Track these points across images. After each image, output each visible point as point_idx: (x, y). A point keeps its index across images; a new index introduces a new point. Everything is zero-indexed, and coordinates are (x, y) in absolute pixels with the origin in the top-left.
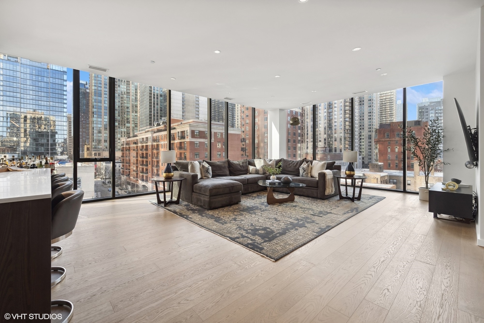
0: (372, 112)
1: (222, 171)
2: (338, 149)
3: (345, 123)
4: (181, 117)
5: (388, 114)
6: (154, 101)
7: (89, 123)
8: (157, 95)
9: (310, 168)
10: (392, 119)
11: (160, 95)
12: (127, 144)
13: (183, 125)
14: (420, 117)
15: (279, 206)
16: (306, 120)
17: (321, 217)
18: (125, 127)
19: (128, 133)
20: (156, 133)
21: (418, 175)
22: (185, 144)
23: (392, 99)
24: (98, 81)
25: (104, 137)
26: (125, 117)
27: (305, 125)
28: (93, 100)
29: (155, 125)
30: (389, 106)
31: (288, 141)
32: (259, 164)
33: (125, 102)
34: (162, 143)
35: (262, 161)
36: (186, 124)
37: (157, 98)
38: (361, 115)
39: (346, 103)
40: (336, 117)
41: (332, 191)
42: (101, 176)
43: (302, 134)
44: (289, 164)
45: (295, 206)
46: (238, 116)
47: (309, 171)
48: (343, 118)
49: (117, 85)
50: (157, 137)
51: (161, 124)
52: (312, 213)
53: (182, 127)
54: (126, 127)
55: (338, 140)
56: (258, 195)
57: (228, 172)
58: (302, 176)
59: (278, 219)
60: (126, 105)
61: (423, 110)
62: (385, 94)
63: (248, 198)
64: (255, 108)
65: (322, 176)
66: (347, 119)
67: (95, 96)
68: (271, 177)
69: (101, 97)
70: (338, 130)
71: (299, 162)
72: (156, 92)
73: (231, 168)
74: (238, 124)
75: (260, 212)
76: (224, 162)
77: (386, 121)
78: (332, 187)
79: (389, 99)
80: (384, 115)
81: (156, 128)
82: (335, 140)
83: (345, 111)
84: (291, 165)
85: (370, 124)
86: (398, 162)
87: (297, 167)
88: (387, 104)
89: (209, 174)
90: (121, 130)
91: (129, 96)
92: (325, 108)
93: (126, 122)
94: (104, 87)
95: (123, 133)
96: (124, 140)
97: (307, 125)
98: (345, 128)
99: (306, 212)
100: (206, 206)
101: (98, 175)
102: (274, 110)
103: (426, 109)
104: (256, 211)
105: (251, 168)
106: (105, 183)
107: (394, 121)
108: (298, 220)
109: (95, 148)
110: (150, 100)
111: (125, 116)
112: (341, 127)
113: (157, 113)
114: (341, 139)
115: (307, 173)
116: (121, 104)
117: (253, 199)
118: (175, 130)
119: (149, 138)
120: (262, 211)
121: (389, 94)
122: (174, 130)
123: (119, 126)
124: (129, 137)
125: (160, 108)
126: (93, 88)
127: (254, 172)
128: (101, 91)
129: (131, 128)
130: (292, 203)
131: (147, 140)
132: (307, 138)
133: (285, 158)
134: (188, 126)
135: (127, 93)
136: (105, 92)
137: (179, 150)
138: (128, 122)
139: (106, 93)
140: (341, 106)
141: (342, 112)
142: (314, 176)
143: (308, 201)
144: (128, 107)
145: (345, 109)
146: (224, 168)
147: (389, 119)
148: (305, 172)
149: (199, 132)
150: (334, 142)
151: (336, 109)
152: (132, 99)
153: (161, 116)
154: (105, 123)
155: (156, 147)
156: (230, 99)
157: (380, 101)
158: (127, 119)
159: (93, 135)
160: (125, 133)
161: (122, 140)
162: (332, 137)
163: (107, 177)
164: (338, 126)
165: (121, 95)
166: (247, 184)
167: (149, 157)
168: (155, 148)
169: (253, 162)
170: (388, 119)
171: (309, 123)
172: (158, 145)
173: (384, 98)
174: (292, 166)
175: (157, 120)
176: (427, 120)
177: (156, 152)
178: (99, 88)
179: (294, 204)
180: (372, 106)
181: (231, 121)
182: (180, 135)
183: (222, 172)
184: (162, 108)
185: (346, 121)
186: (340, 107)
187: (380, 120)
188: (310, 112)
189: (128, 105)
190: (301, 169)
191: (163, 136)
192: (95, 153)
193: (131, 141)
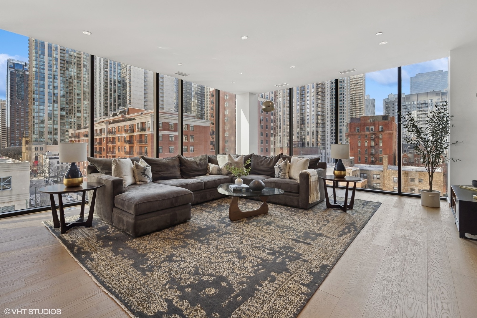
0: (343, 107)
1: (168, 172)
2: (311, 143)
3: (317, 116)
4: (143, 106)
5: (358, 108)
6: (111, 88)
7: (29, 111)
8: (115, 81)
9: (288, 166)
10: (362, 113)
11: (118, 81)
12: (76, 137)
13: (144, 115)
14: (386, 112)
15: (247, 223)
16: (279, 113)
17: (309, 244)
18: (74, 117)
19: (79, 124)
20: (111, 124)
21: (387, 169)
22: (146, 136)
23: (361, 93)
24: (40, 61)
25: (48, 128)
26: (74, 105)
27: (277, 118)
28: (34, 84)
29: (111, 115)
30: (358, 101)
31: (261, 134)
32: (222, 161)
33: (75, 88)
34: (119, 136)
35: (227, 157)
36: (147, 115)
37: (115, 85)
38: (332, 109)
39: (318, 96)
40: (308, 110)
41: (317, 198)
42: (43, 175)
43: (275, 127)
44: (262, 161)
45: (269, 224)
46: (207, 107)
47: (287, 171)
48: (315, 111)
49: (65, 67)
50: (113, 128)
51: (118, 114)
52: (295, 237)
53: (143, 117)
54: (76, 117)
55: (311, 133)
56: (219, 205)
57: (178, 173)
58: (278, 177)
59: (243, 254)
60: (76, 91)
61: (390, 106)
62: (355, 88)
63: (203, 210)
64: (219, 91)
65: (305, 177)
66: (319, 113)
67: (37, 79)
68: (236, 181)
69: (44, 81)
70: (310, 124)
71: (274, 159)
72: (113, 78)
73: (184, 167)
74: (207, 116)
75: (216, 238)
76: (173, 160)
77: (355, 115)
78: (317, 192)
79: (358, 94)
80: (354, 110)
81: (111, 119)
82: (308, 134)
83: (317, 104)
84: (263, 162)
85: (341, 118)
86: (367, 156)
87: (272, 164)
88: (357, 99)
89: (146, 177)
90: (70, 120)
91: (79, 81)
92: (298, 101)
93: (76, 111)
94: (48, 69)
95: (73, 124)
96: (73, 132)
97: (280, 118)
98: (317, 122)
99: (285, 235)
100: (130, 232)
101: (39, 173)
102: (243, 94)
103: (392, 104)
104: (210, 236)
105: (212, 166)
106: (49, 183)
107: (363, 116)
108: (274, 253)
109: (36, 141)
110: (105, 86)
111: (76, 104)
112: (314, 121)
113: (115, 101)
114: (313, 133)
115: (284, 173)
116: (70, 90)
117: (211, 213)
118: (135, 120)
119: (103, 130)
120: (219, 236)
121: (359, 89)
122: (133, 121)
123: (67, 116)
124: (79, 128)
125: (118, 96)
126: (34, 69)
127: (215, 171)
128: (45, 74)
129: (82, 118)
130: (265, 216)
131: (101, 132)
132: (280, 132)
133: (256, 153)
134: (149, 116)
135: (78, 77)
136: (49, 76)
137: (138, 144)
138: (79, 111)
139: (51, 76)
140: (314, 99)
141: (315, 105)
142: (294, 178)
143: (286, 212)
144: (79, 94)
145: (317, 102)
146: (173, 167)
147: (359, 114)
148: (282, 172)
149: (162, 124)
150: (306, 136)
151: (308, 102)
152: (84, 85)
153: (119, 105)
154: (49, 111)
155: (111, 140)
156: (185, 75)
157: (350, 95)
158: (77, 107)
159: (34, 125)
160: (74, 124)
161: (70, 132)
162: (305, 131)
163: (51, 175)
164: (310, 120)
165: (70, 80)
166: (204, 189)
167: (103, 152)
168: (110, 142)
169: (214, 158)
170: (357, 114)
171: (281, 116)
172: (113, 138)
173: (354, 92)
174: (265, 164)
175: (114, 109)
176: (393, 115)
177: (111, 146)
178: (42, 71)
179: (268, 219)
180: (343, 100)
181: (200, 113)
182: (140, 127)
183: (169, 174)
184: (120, 96)
185: (318, 114)
186: (312, 100)
187: (350, 114)
188: (282, 105)
189: (79, 92)
190: (276, 168)
191: (120, 127)
192: (36, 147)
193: (81, 133)
